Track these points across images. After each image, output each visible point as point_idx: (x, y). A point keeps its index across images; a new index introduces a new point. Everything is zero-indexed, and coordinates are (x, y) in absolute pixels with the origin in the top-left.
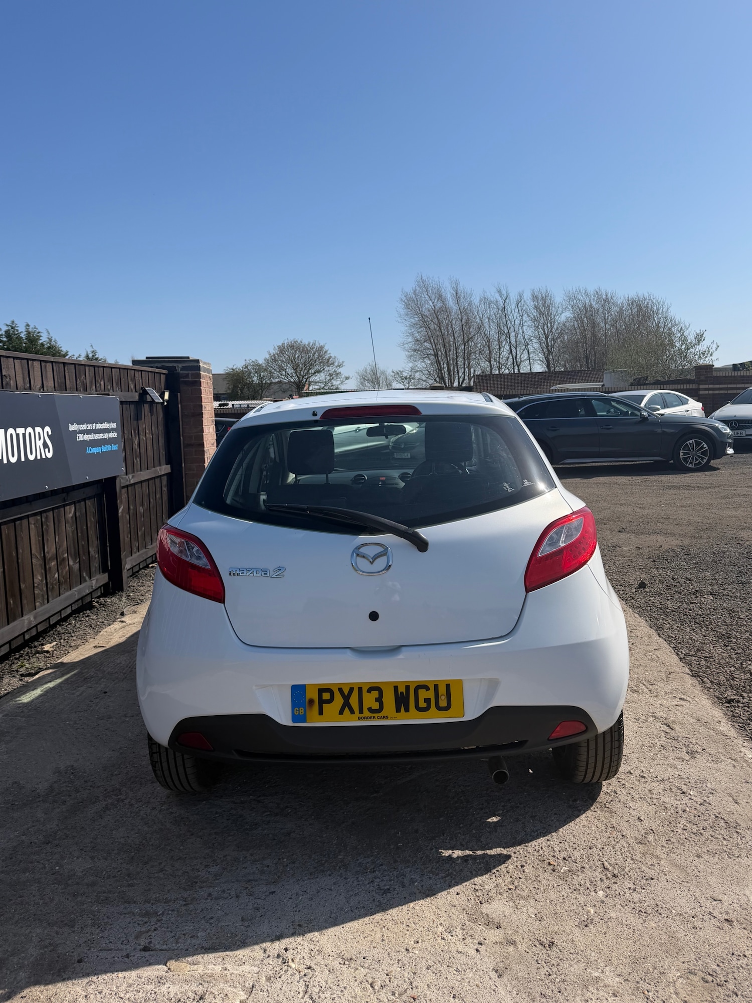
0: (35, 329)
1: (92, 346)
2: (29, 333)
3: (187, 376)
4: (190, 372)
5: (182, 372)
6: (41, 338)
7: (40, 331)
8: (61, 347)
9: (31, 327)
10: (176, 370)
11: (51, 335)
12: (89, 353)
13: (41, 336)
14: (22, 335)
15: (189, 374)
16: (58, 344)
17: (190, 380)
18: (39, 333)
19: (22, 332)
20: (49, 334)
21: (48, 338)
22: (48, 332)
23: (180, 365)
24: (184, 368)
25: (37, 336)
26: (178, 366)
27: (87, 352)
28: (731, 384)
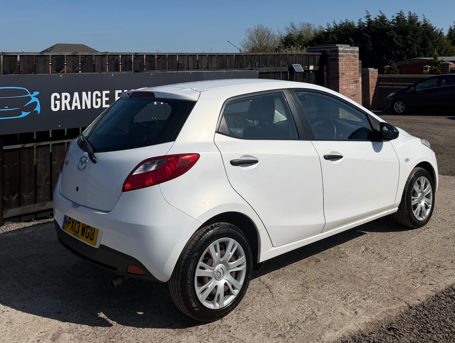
0: (415, 15)
1: (454, 22)
2: (410, 17)
3: (332, 56)
4: (333, 53)
5: (329, 53)
6: (418, 20)
7: (417, 15)
8: (432, 24)
9: (412, 13)
10: (327, 53)
11: (426, 17)
12: (452, 27)
13: (418, 19)
14: (406, 19)
15: (333, 54)
16: (430, 22)
17: (333, 58)
18: (417, 17)
19: (406, 17)
20: (424, 17)
21: (424, 19)
22: (424, 15)
23: (329, 50)
24: (331, 52)
25: (415, 18)
26: (328, 50)
27: (451, 26)
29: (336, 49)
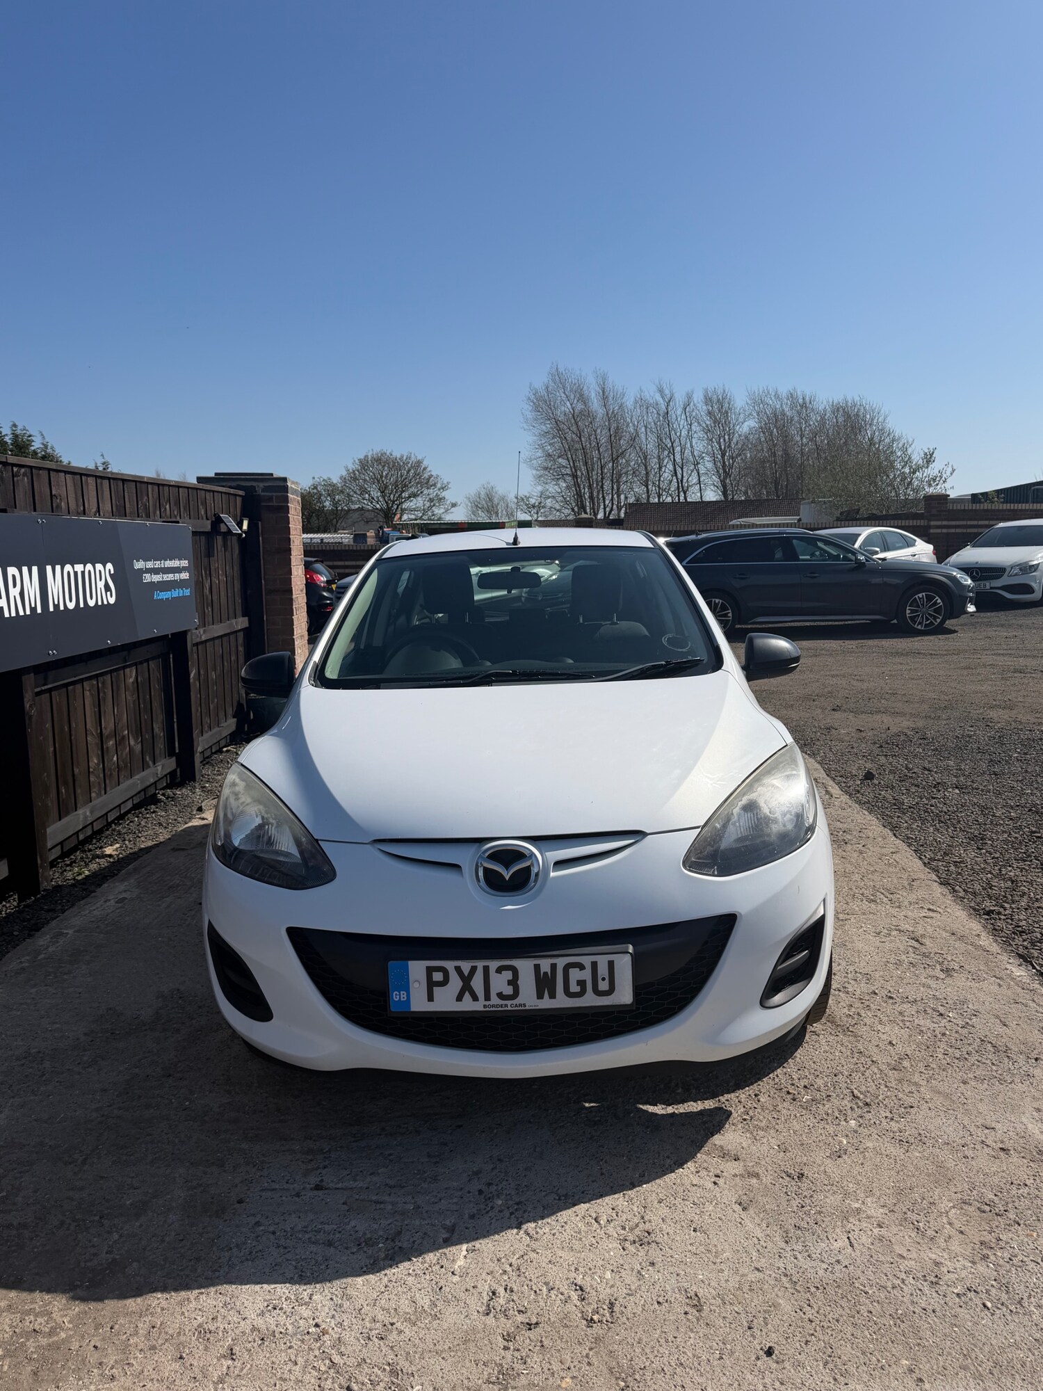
0: (25, 432)
1: (102, 455)
2: (16, 436)
3: (270, 499)
4: (274, 494)
5: (263, 494)
6: (33, 444)
7: (32, 433)
8: (60, 457)
9: (19, 428)
10: (256, 492)
11: (47, 440)
12: (98, 465)
13: (33, 441)
14: (8, 439)
15: (272, 496)
16: (57, 452)
17: (275, 504)
18: (30, 436)
19: (7, 435)
20: (44, 438)
21: (43, 444)
22: (42, 435)
23: (261, 485)
24: (266, 489)
25: (28, 440)
26: (258, 486)
27: (96, 464)
28: (971, 520)
29: (281, 484)
